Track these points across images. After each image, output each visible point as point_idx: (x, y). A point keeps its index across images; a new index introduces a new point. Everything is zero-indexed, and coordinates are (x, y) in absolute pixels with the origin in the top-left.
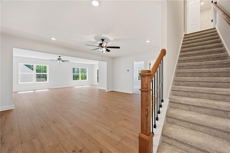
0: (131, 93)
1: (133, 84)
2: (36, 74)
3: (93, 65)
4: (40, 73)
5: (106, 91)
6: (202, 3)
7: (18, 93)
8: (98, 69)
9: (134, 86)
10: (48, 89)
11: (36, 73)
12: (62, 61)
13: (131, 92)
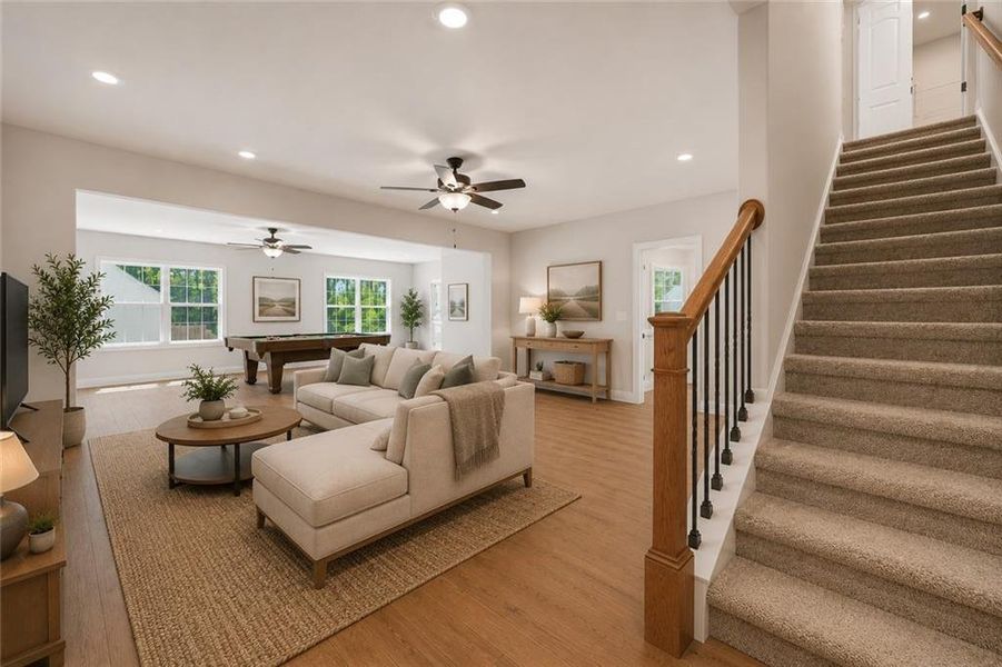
2: (173, 308)
6: (924, 15)
7: (98, 392)
11: (172, 301)
12: (284, 248)
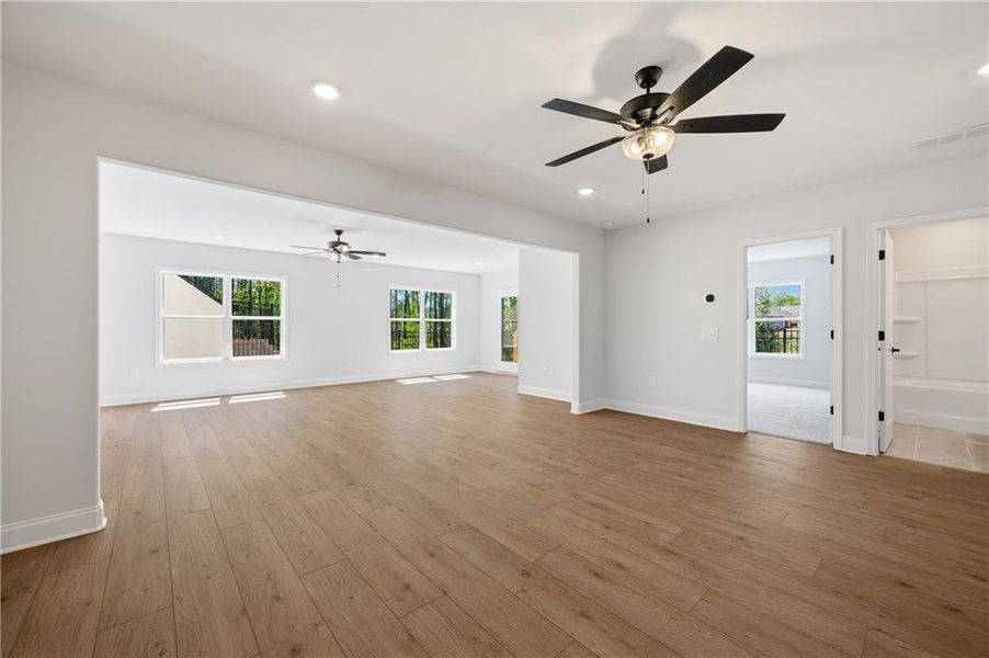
0: (736, 430)
1: (746, 374)
2: (234, 322)
3: (479, 277)
4: (250, 315)
5: (575, 410)
7: (155, 409)
8: (514, 293)
9: (749, 385)
10: (285, 391)
11: (233, 314)
12: (352, 254)
13: (734, 426)
